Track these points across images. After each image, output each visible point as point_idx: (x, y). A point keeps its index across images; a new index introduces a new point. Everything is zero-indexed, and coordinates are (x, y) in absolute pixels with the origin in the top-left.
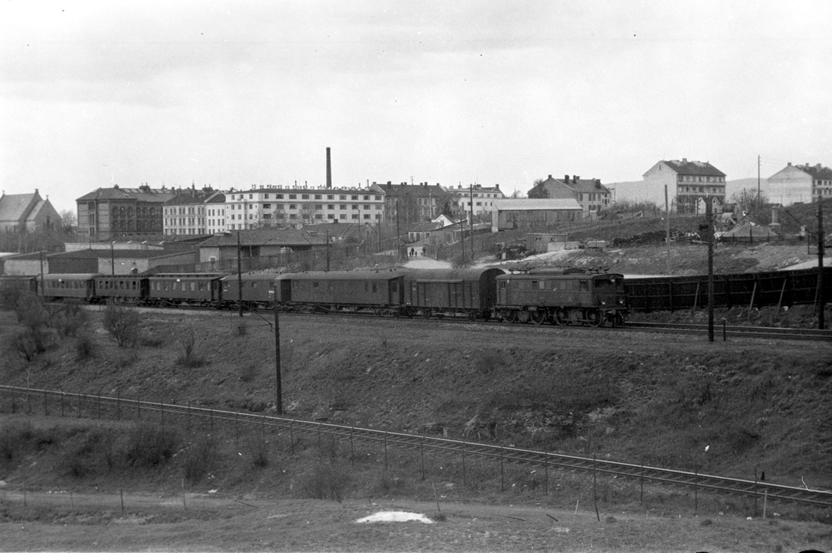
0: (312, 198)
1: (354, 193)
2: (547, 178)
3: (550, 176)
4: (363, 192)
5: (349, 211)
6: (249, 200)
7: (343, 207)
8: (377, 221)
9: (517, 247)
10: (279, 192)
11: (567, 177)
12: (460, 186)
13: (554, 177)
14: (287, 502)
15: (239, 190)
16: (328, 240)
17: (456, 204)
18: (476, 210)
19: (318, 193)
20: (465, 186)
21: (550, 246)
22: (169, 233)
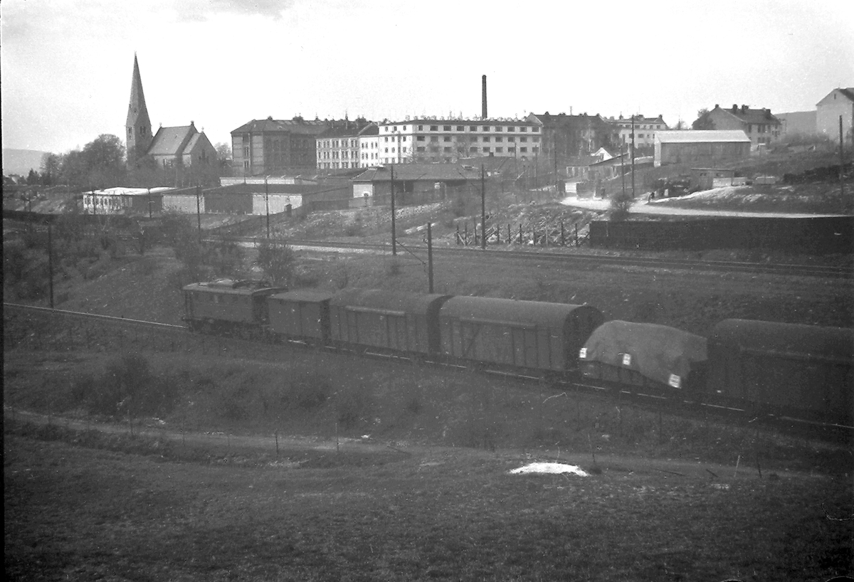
0: (467, 129)
1: (511, 124)
2: (714, 107)
3: (717, 106)
4: (519, 123)
5: (505, 144)
6: (403, 132)
7: (499, 139)
8: (534, 155)
9: (680, 183)
10: (434, 124)
11: (735, 106)
12: (621, 117)
13: (722, 106)
14: (440, 449)
15: (392, 121)
16: (483, 176)
17: (616, 136)
18: (638, 142)
19: (473, 125)
20: (627, 116)
21: (716, 182)
22: (322, 167)
